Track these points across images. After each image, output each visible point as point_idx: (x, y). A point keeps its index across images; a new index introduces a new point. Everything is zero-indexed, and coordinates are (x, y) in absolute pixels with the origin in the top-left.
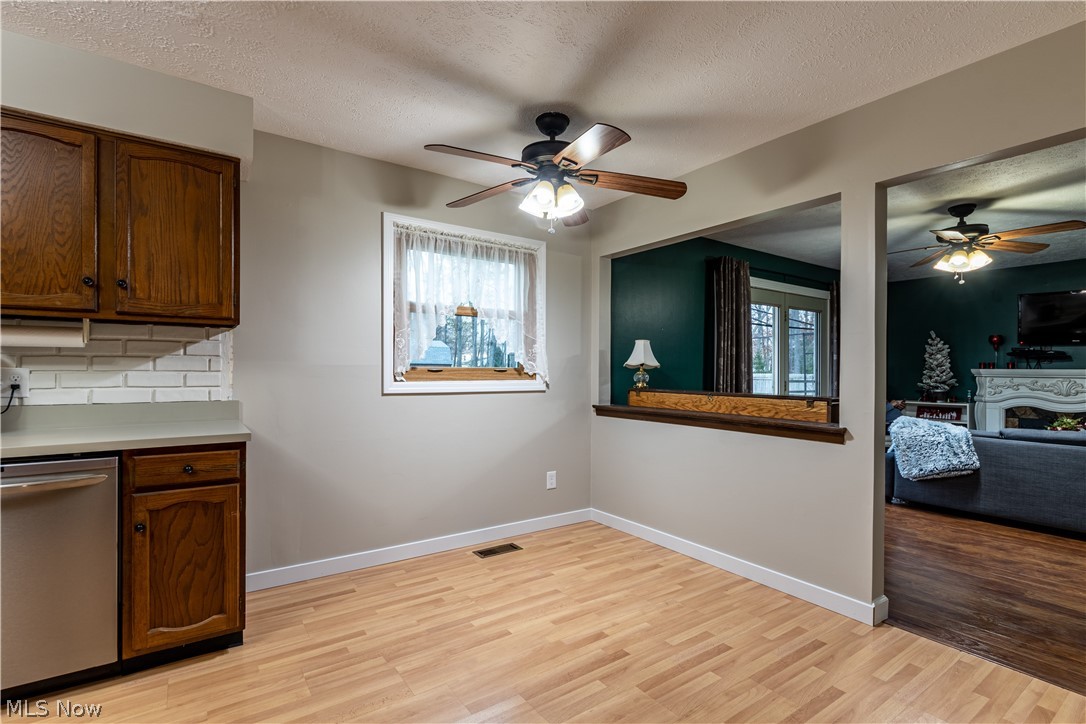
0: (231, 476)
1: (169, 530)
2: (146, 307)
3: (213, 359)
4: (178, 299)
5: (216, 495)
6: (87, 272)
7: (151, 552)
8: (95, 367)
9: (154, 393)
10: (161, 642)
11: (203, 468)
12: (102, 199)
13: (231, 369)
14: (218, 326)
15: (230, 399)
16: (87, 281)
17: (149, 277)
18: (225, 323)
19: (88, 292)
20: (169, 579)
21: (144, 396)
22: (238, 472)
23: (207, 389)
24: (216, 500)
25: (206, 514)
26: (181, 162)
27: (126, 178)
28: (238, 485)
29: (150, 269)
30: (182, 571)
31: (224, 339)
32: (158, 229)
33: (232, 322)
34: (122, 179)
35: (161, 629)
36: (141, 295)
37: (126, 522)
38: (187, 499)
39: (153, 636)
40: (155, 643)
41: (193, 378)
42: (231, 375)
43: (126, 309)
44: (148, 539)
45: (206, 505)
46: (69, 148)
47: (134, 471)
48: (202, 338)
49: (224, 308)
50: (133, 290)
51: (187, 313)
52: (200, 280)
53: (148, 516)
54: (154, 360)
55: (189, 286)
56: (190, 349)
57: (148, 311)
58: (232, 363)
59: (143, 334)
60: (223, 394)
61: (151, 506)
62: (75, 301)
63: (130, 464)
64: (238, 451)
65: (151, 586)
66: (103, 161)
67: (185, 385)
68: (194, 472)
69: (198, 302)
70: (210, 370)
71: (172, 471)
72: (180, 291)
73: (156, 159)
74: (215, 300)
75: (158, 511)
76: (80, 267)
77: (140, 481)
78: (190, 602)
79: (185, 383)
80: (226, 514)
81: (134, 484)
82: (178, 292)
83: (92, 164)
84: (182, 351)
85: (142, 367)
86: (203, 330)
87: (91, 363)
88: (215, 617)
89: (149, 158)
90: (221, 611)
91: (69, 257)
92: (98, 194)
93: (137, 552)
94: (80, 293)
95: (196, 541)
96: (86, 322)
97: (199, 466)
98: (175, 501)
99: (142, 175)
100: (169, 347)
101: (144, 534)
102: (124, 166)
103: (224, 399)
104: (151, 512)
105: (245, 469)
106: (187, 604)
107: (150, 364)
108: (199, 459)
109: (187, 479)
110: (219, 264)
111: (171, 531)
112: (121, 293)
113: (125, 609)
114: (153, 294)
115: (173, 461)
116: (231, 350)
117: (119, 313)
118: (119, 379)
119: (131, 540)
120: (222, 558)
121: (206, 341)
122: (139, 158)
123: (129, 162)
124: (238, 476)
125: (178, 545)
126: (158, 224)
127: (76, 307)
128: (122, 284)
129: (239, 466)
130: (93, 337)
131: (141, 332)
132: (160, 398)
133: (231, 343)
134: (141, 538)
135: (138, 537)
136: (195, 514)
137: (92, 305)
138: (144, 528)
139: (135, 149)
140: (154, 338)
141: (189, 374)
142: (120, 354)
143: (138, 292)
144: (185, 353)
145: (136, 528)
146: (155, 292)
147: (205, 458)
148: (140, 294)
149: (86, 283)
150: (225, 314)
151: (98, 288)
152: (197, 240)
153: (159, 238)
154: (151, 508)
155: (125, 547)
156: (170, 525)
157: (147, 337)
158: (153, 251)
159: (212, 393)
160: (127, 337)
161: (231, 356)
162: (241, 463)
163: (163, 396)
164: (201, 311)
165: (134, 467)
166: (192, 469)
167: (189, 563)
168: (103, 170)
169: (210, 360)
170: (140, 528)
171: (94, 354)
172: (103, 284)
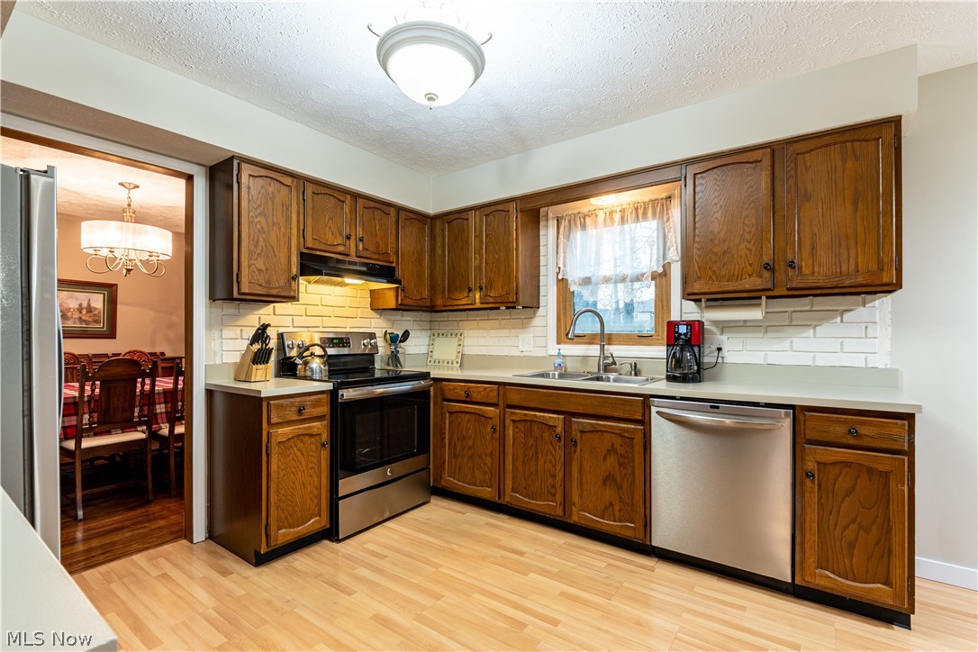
0: (899, 448)
1: (835, 484)
2: (811, 281)
3: (870, 326)
4: (838, 270)
5: (883, 462)
6: (766, 259)
7: (819, 499)
8: (769, 335)
9: (814, 357)
10: (827, 584)
11: (867, 433)
12: (776, 197)
13: (890, 336)
14: (875, 293)
15: (889, 366)
16: (767, 267)
17: (813, 254)
18: (886, 288)
19: (767, 274)
20: (835, 530)
21: (805, 360)
22: (906, 444)
23: (864, 356)
24: (881, 468)
25: (870, 479)
26: (841, 143)
27: (794, 175)
28: (906, 458)
29: (813, 248)
30: (847, 527)
31: (883, 304)
32: (820, 210)
33: (893, 286)
34: (791, 176)
35: (828, 573)
36: (807, 272)
37: (798, 467)
38: (852, 460)
39: (821, 576)
40: (822, 583)
41: (850, 345)
42: (889, 342)
43: (794, 285)
44: (816, 487)
45: (870, 471)
46: (754, 165)
47: (805, 424)
48: (858, 305)
49: (885, 274)
50: (800, 268)
51: (847, 283)
52: (859, 249)
53: (816, 466)
54: (815, 328)
55: (849, 257)
56: (847, 316)
57: (812, 285)
58: (890, 329)
59: (806, 306)
60: (881, 361)
61: (820, 458)
62: (758, 283)
63: (801, 418)
64: (906, 423)
65: (818, 530)
66: (777, 166)
67: (842, 351)
68: (858, 436)
69: (857, 270)
70: (866, 337)
71: (837, 430)
72: (840, 263)
73: (819, 148)
74: (875, 267)
75: (825, 464)
76: (761, 256)
77: (810, 435)
78: (854, 560)
79: (842, 349)
80: (892, 485)
81: (805, 436)
82: (838, 264)
83: (769, 172)
84: (839, 318)
85: (804, 335)
86: (859, 298)
87: (766, 332)
88: (879, 585)
89: (812, 150)
90: (887, 583)
91: (754, 250)
92: (773, 195)
93: (807, 495)
94: (761, 277)
95: (860, 501)
96: (764, 298)
97: (863, 430)
98: (840, 459)
99: (806, 167)
100: (828, 315)
101: (813, 482)
102: (792, 165)
103: (881, 366)
104: (819, 463)
105: (913, 442)
106: (851, 561)
107: (811, 331)
108: (864, 423)
109: (852, 441)
110: (878, 230)
111: (836, 486)
112: (791, 272)
113: (798, 541)
114: (816, 270)
115: (839, 421)
116: (889, 316)
117: (789, 289)
118: (786, 344)
119: (802, 484)
120: (887, 529)
121: (862, 308)
122: (804, 153)
123: (796, 159)
124: (906, 448)
125: (842, 502)
126: (820, 206)
127: (759, 288)
128: (791, 265)
129: (907, 438)
130: (768, 310)
131: (803, 304)
132: (819, 362)
133: (889, 309)
134: (811, 485)
135: (808, 482)
136: (859, 477)
137: (769, 285)
138: (813, 476)
139: (800, 147)
140: (814, 309)
141: (846, 341)
142: (787, 323)
143: (804, 269)
144: (842, 321)
145: (807, 474)
146: (817, 269)
147: (870, 424)
148: (805, 271)
149: (765, 268)
150: (885, 280)
151: (773, 270)
152: (856, 210)
153: (821, 219)
154: (819, 460)
155: (797, 488)
156: (835, 481)
157: (808, 308)
158: (816, 231)
159: (868, 359)
160: (792, 309)
161: (889, 322)
162: (909, 436)
163: (823, 360)
164: (860, 280)
165: (805, 421)
166: (856, 432)
167: (853, 522)
168: (777, 174)
169: (866, 327)
170: (810, 475)
171: (768, 324)
172: (777, 268)
